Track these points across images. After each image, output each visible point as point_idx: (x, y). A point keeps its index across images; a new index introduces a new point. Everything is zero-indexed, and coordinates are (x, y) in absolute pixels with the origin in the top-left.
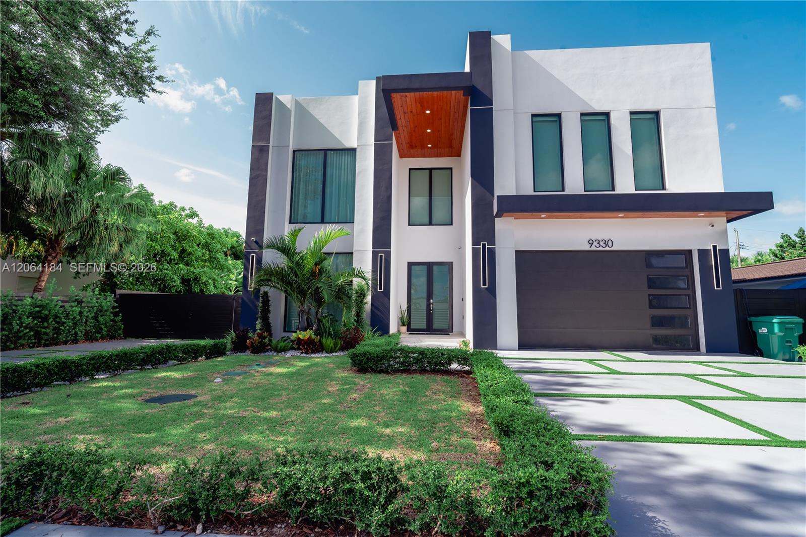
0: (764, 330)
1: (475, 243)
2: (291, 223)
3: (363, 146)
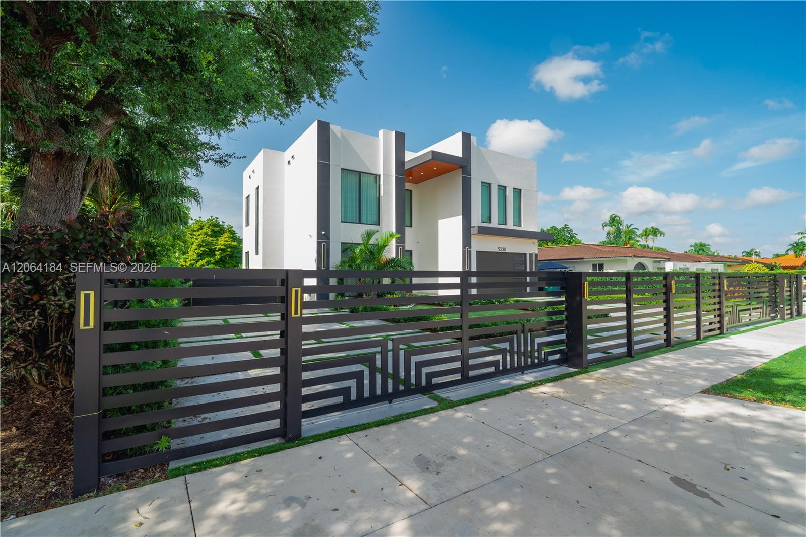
1: (464, 247)
2: (342, 222)
3: (387, 175)
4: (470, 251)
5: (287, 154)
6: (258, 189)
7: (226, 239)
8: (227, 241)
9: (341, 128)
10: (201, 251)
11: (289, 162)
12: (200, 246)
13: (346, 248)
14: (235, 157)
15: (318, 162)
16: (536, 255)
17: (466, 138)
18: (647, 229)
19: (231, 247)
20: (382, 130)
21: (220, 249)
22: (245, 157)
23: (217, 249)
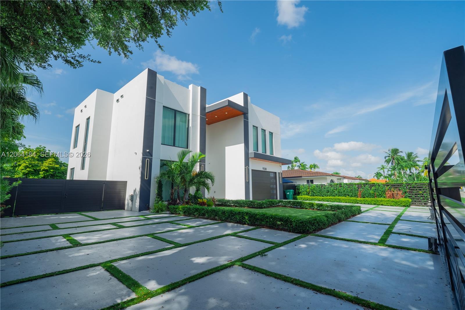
0: (288, 193)
1: (245, 166)
2: (161, 144)
3: (194, 115)
4: (249, 169)
5: (117, 95)
6: (88, 119)
7: (50, 162)
8: (51, 164)
9: (165, 78)
10: (27, 171)
11: (118, 100)
12: (26, 167)
13: (164, 164)
14: (89, 59)
15: (146, 97)
16: (282, 173)
17: (246, 96)
18: (311, 165)
19: (53, 168)
20: (192, 85)
21: (43, 170)
22: (99, 62)
23: (41, 170)
